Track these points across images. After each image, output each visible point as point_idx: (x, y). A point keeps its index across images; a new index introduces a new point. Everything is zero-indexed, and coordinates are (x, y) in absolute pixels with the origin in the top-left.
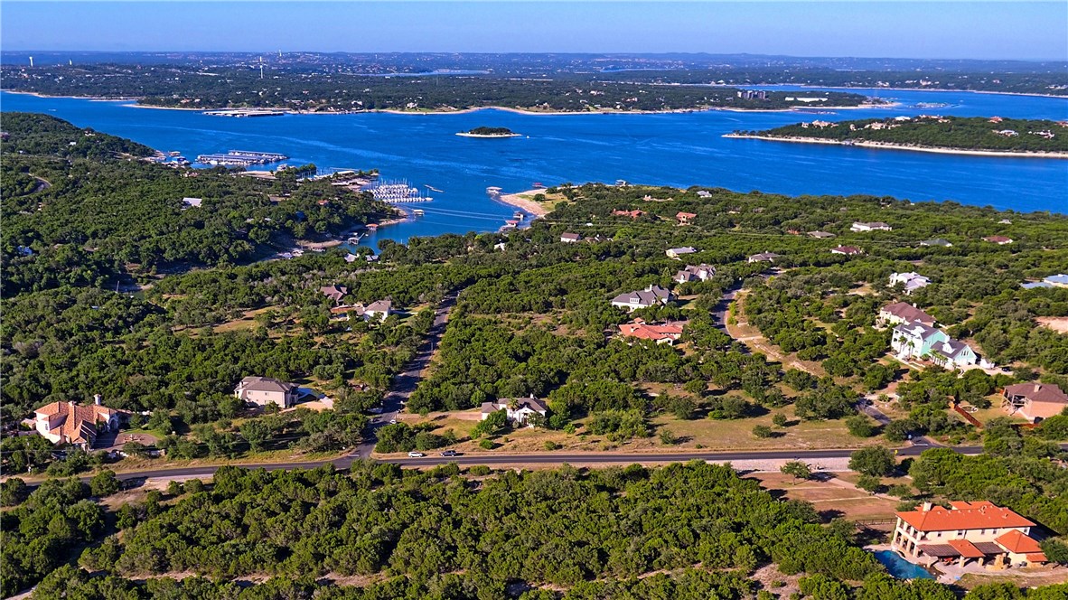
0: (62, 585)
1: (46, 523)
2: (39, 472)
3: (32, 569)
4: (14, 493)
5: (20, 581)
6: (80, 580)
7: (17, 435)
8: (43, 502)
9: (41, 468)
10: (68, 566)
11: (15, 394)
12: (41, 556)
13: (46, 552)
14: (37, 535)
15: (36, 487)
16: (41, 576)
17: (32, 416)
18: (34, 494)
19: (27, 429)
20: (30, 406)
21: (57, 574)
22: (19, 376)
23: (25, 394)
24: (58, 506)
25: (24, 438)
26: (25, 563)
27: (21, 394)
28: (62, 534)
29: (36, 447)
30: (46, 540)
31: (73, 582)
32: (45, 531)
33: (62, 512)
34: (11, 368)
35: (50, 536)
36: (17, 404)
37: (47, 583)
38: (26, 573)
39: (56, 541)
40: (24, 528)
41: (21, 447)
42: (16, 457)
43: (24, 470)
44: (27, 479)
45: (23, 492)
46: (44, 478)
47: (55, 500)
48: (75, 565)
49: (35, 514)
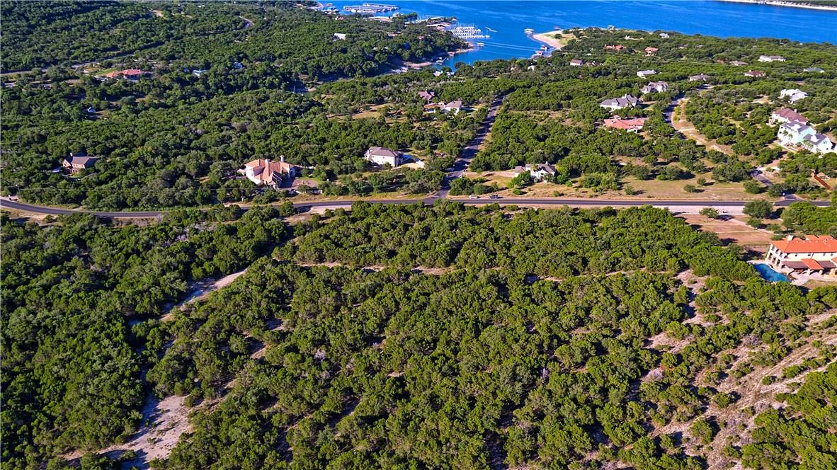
0: (262, 268)
1: (253, 231)
2: (248, 201)
3: (245, 258)
4: (234, 213)
5: (238, 265)
6: (273, 265)
7: (235, 179)
8: (251, 219)
9: (250, 199)
10: (265, 257)
11: (233, 154)
12: (250, 251)
13: (253, 249)
14: (248, 238)
15: (247, 210)
16: (250, 263)
17: (244, 168)
18: (245, 214)
19: (241, 175)
20: (242, 162)
21: (260, 261)
22: (235, 143)
23: (239, 154)
24: (260, 222)
25: (239, 180)
26: (241, 254)
27: (237, 154)
28: (262, 238)
29: (246, 186)
30: (253, 241)
31: (269, 266)
32: (252, 236)
33: (262, 225)
34: (231, 138)
35: (255, 239)
36: (235, 160)
37: (254, 267)
38: (241, 260)
39: (259, 242)
40: (240, 234)
41: (237, 186)
42: (235, 192)
43: (239, 200)
44: (241, 205)
45: (239, 213)
46: (251, 205)
47: (258, 218)
48: (270, 256)
49: (246, 226)
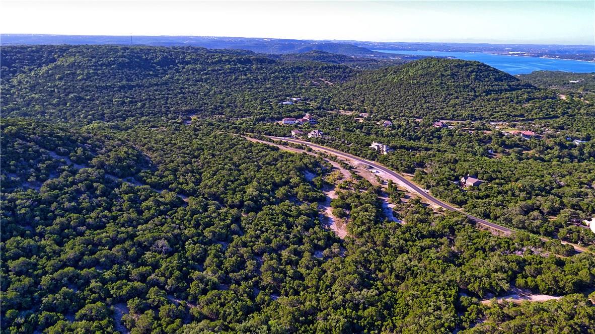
0: (576, 302)
1: (579, 271)
2: (584, 246)
3: (563, 288)
4: (567, 251)
5: (555, 291)
6: (587, 304)
7: (578, 226)
8: (580, 261)
10: (582, 295)
11: (585, 207)
12: (570, 284)
13: (573, 284)
14: (572, 274)
15: (580, 253)
16: (566, 294)
17: (590, 220)
18: (577, 255)
19: (585, 225)
20: (590, 215)
21: (575, 296)
22: (590, 199)
23: (590, 209)
24: (588, 266)
25: (582, 228)
26: (561, 284)
27: (588, 208)
28: (585, 279)
29: (587, 234)
30: (575, 278)
31: (582, 303)
32: (577, 274)
33: (589, 269)
34: (587, 195)
35: (578, 277)
36: (584, 212)
37: (569, 298)
38: (560, 288)
39: (581, 281)
40: (567, 268)
41: (578, 232)
42: (575, 235)
43: (576, 243)
44: (576, 247)
45: (572, 252)
46: (585, 250)
47: (587, 262)
48: (586, 296)
49: (574, 265)
